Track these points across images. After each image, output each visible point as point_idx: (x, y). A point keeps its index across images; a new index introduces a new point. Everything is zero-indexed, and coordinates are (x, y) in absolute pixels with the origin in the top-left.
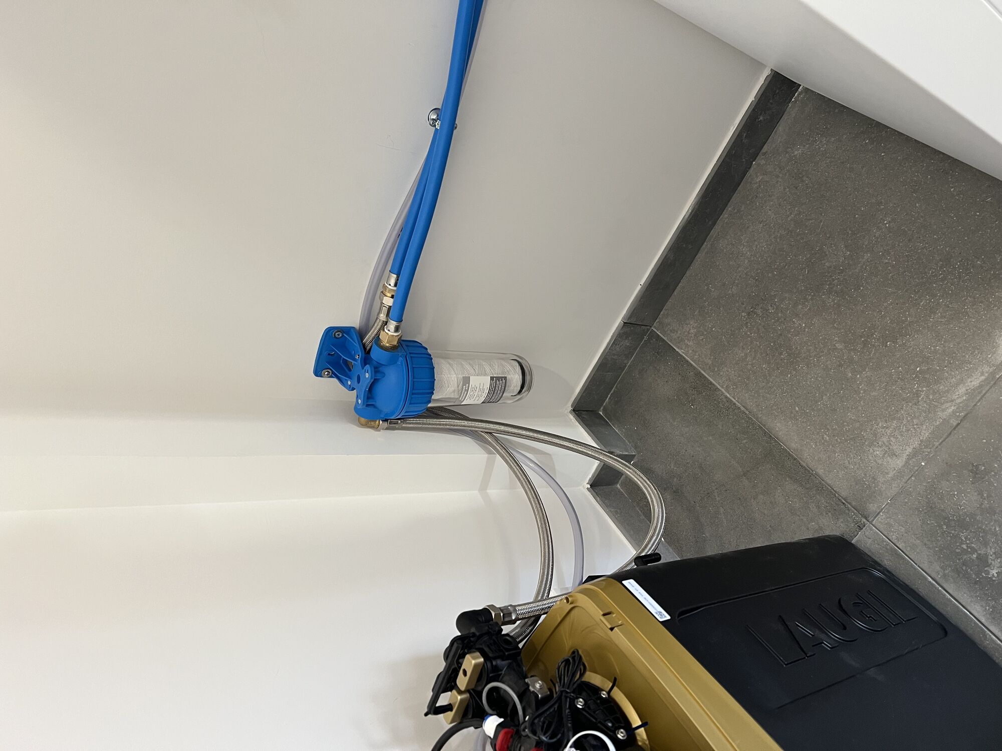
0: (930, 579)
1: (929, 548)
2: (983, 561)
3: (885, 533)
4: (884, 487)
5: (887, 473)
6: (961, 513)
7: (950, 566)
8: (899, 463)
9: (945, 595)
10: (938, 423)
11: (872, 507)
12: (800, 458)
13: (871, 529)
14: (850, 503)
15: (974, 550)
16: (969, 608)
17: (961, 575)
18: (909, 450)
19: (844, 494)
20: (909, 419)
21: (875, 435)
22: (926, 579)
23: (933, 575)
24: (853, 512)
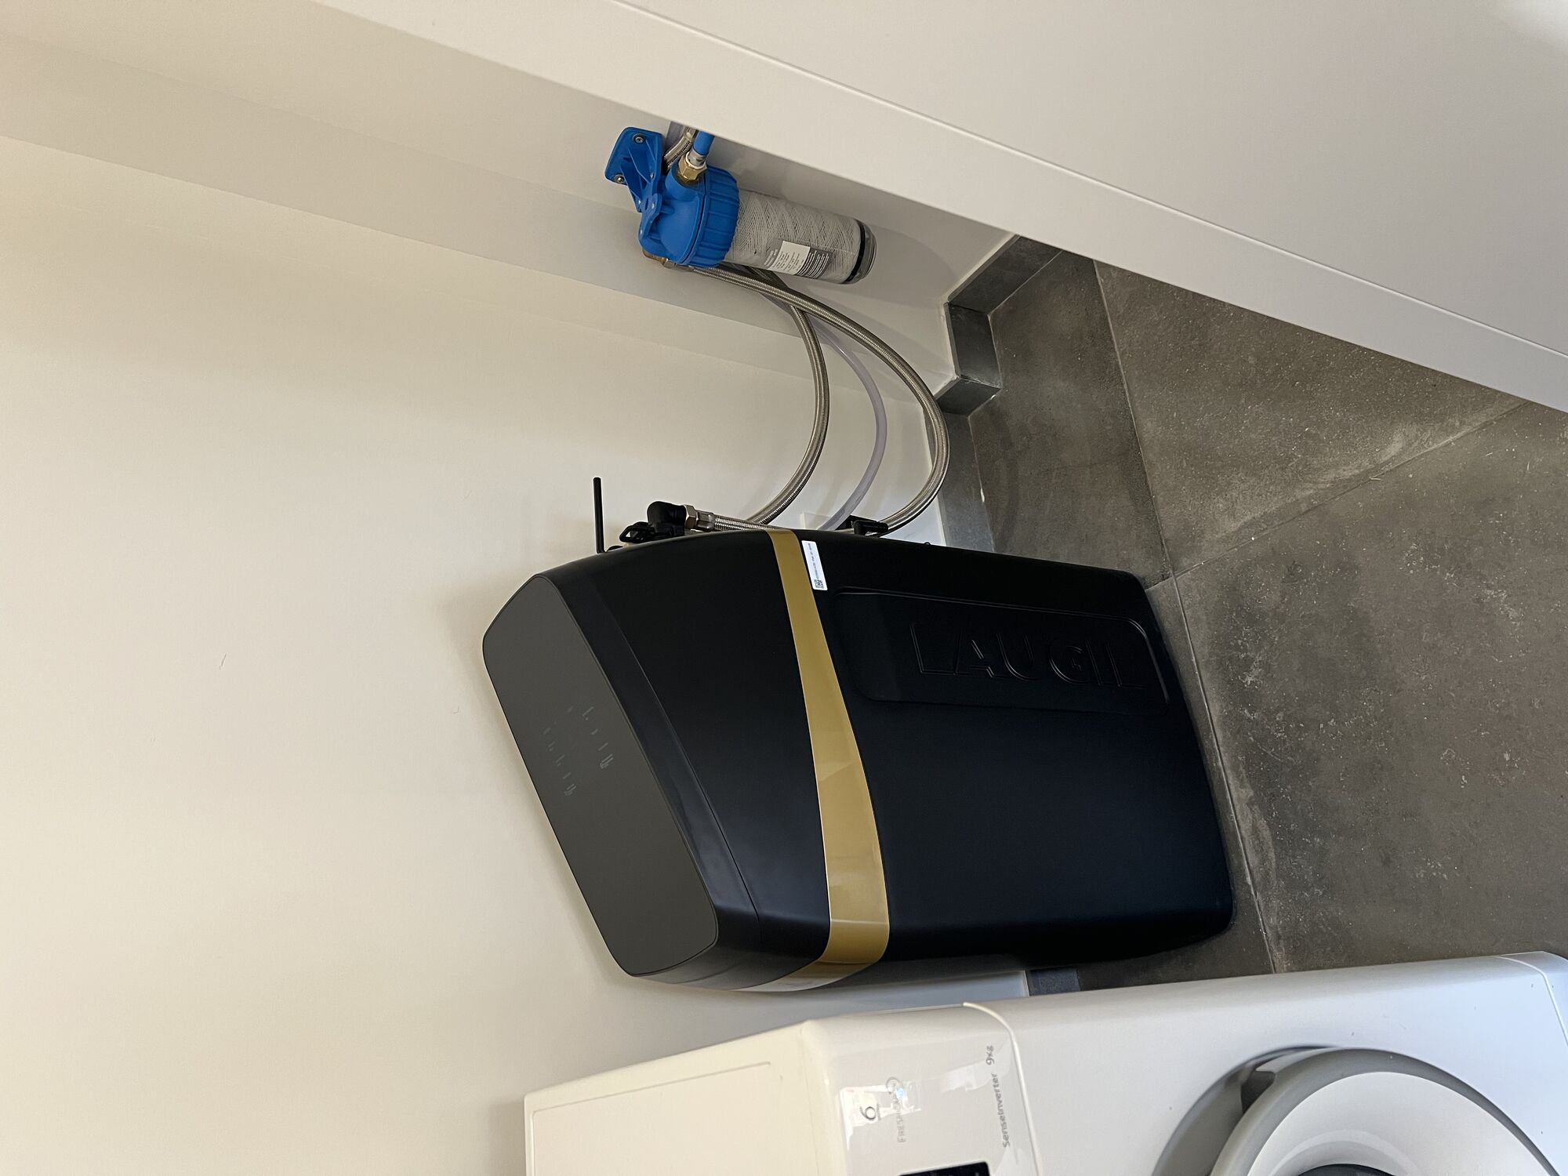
0: (1194, 660)
1: (1209, 628)
2: (1247, 665)
3: (1182, 594)
4: (1206, 545)
5: (1217, 533)
6: (1256, 607)
7: (1218, 656)
8: (1233, 526)
9: (1198, 681)
10: (1290, 501)
11: (1185, 562)
12: (1150, 475)
13: (1172, 584)
14: (1168, 549)
15: (1246, 650)
16: (1210, 702)
17: (1221, 669)
18: (1248, 518)
19: (1167, 535)
20: (1268, 482)
21: (1229, 484)
22: (1190, 658)
23: (1199, 657)
24: (1166, 558)
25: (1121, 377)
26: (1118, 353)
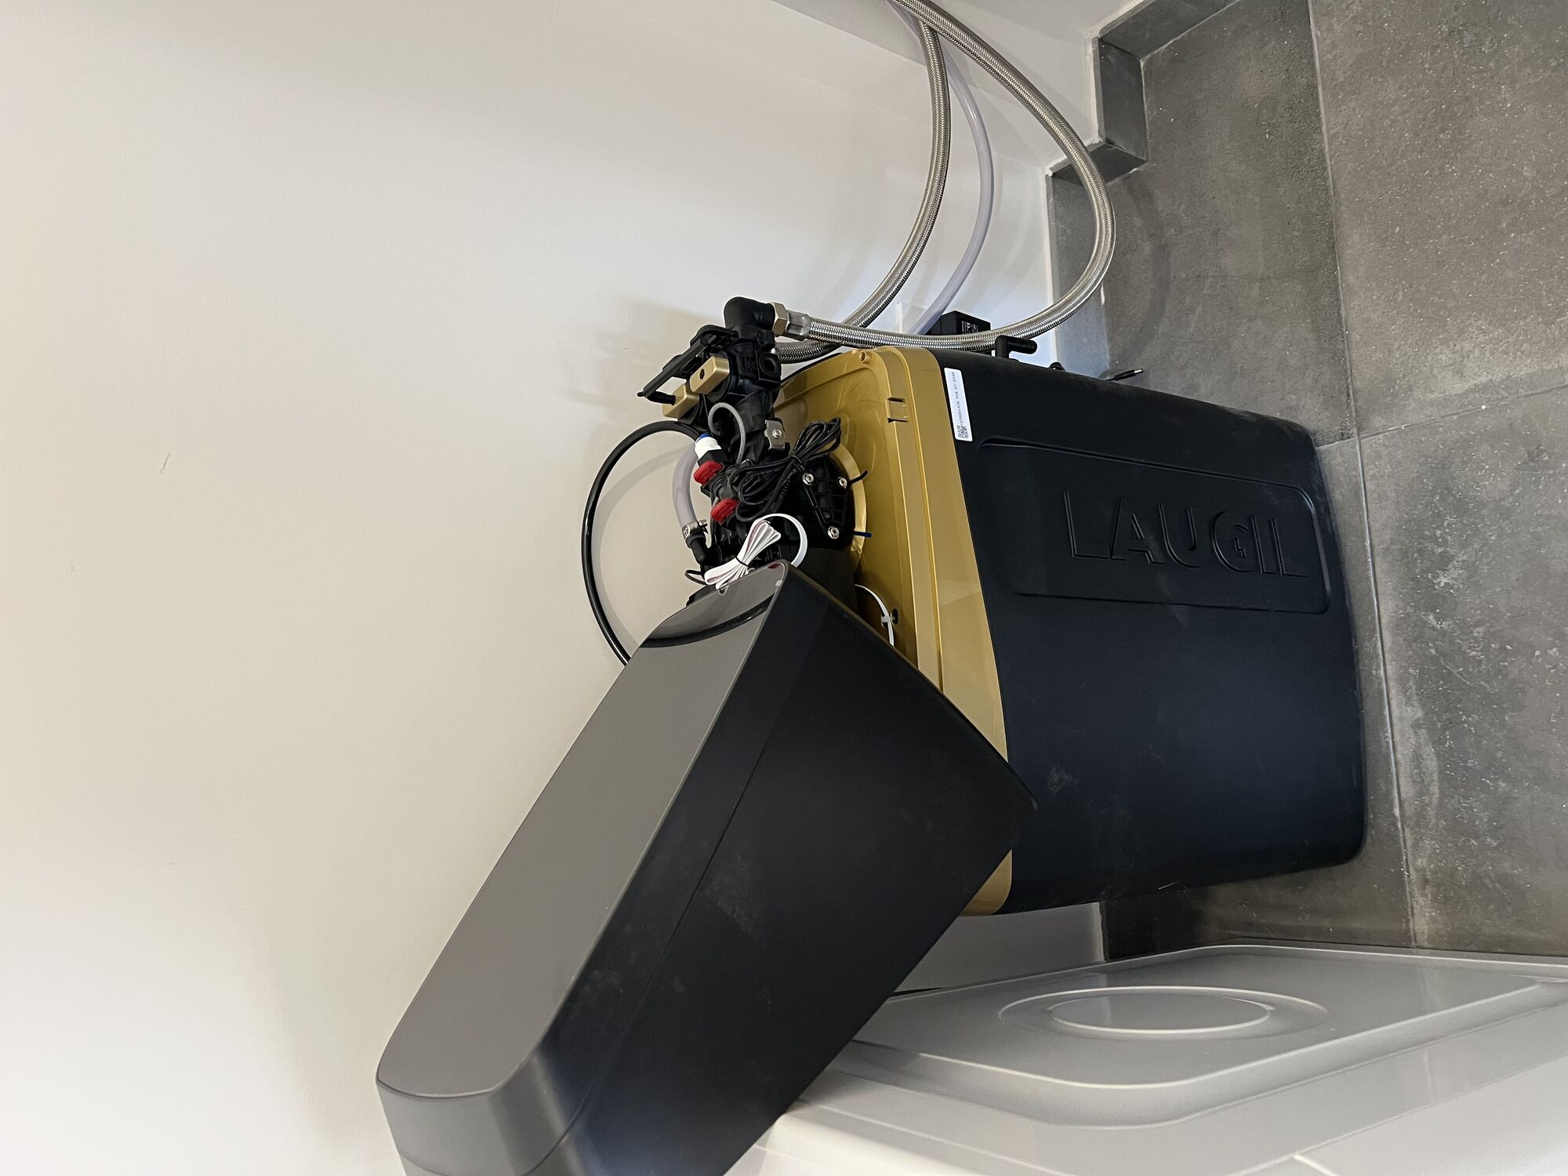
0: (1368, 543)
1: (1398, 510)
2: (1444, 562)
3: (1365, 462)
4: (1413, 405)
5: (1432, 392)
6: (1471, 494)
7: (1403, 544)
8: (1457, 387)
9: (1369, 570)
10: (1549, 367)
11: (1377, 422)
12: (1345, 302)
13: (1353, 447)
14: (1356, 400)
15: (1445, 543)
16: (1380, 599)
17: (1405, 560)
18: (1483, 379)
19: (1358, 384)
20: (1520, 338)
21: (1461, 332)
22: (1363, 540)
23: (1376, 541)
24: (1351, 413)
25: (1325, 169)
26: (1326, 136)
